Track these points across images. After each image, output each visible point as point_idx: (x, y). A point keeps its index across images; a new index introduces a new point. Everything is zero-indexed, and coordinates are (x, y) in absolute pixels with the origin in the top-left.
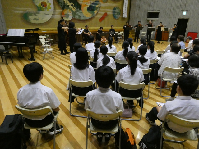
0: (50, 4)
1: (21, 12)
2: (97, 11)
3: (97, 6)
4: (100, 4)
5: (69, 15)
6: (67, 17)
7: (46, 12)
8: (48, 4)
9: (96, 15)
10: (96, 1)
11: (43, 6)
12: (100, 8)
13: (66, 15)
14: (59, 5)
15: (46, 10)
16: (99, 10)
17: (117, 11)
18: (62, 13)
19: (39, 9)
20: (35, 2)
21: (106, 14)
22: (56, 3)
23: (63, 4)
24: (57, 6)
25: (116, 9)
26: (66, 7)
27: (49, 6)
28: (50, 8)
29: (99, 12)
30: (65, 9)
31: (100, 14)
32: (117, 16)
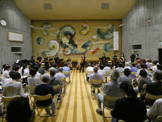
0: (57, 46)
1: (42, 51)
2: (90, 47)
3: (89, 44)
4: (92, 43)
5: (68, 51)
6: (67, 53)
7: (55, 50)
8: (56, 46)
9: (89, 49)
10: (88, 41)
11: (53, 48)
12: (92, 45)
13: (66, 51)
14: (62, 46)
15: (55, 49)
16: (91, 46)
17: (108, 46)
18: (64, 51)
19: (51, 49)
20: (49, 46)
21: (98, 49)
22: (60, 45)
23: (64, 46)
24: (61, 47)
25: (108, 45)
26: (67, 47)
27: (56, 47)
28: (57, 48)
29: (92, 48)
30: (66, 48)
31: (93, 49)
32: (108, 49)
